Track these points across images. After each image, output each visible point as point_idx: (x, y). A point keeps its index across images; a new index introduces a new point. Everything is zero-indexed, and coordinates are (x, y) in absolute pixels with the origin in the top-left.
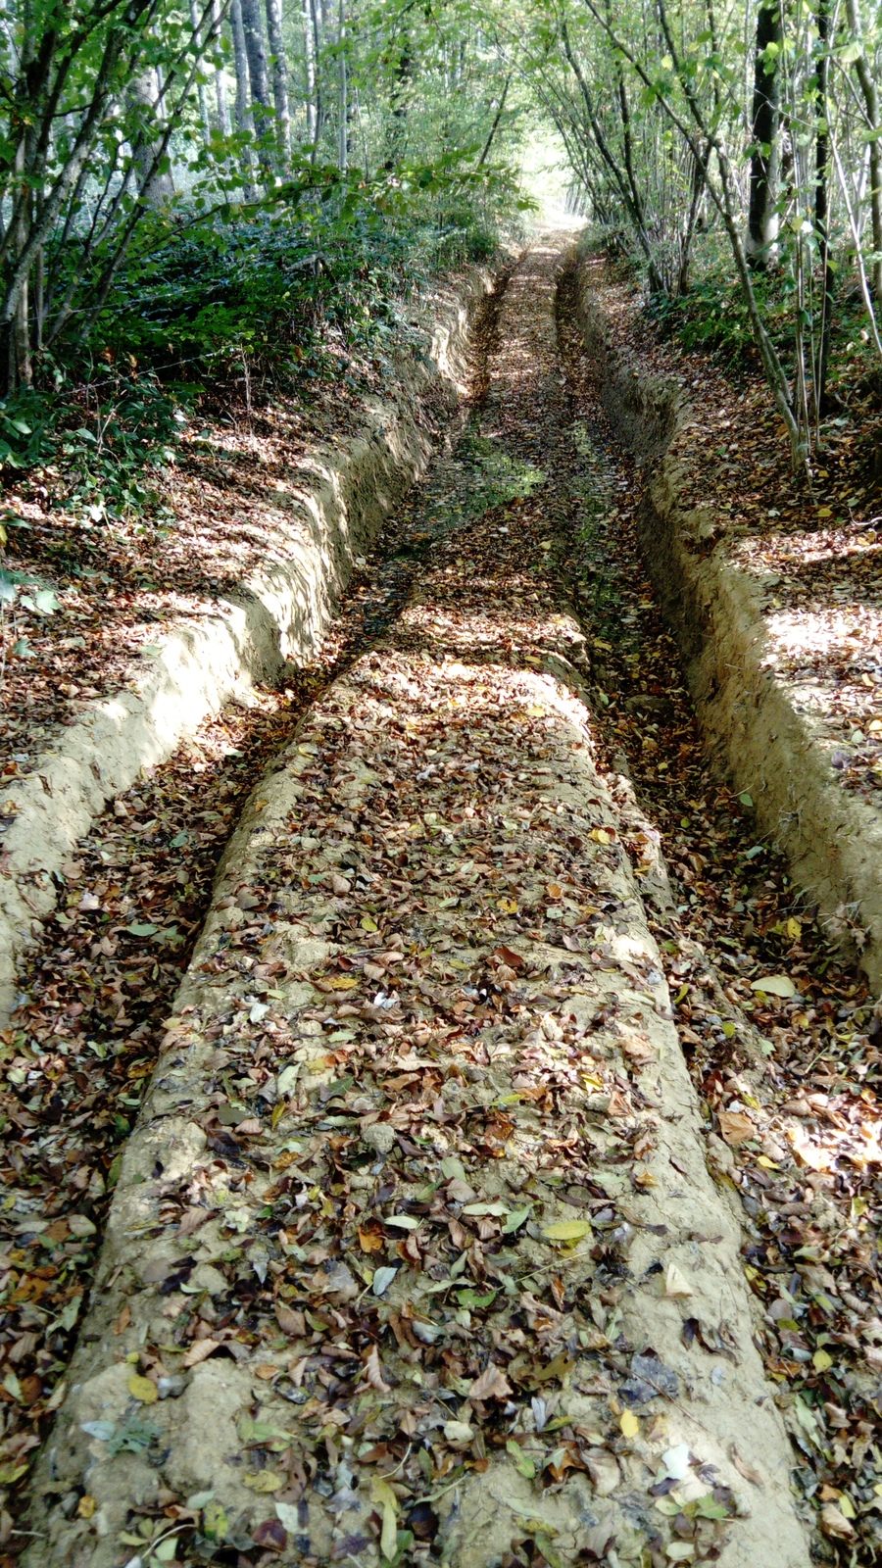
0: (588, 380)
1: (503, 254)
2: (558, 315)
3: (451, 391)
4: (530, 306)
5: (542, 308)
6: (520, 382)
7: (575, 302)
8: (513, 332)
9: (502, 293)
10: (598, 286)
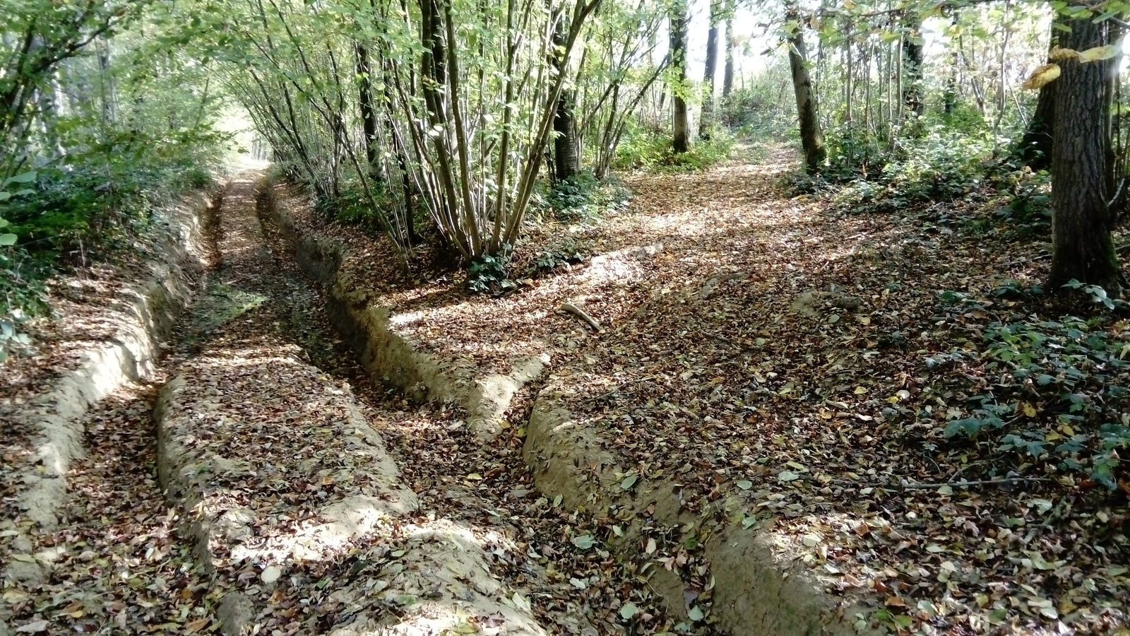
0: (286, 251)
1: (215, 184)
2: (260, 217)
3: (197, 262)
4: (241, 213)
5: (249, 213)
6: (242, 254)
7: (271, 208)
8: (232, 228)
9: (219, 207)
10: (284, 198)
